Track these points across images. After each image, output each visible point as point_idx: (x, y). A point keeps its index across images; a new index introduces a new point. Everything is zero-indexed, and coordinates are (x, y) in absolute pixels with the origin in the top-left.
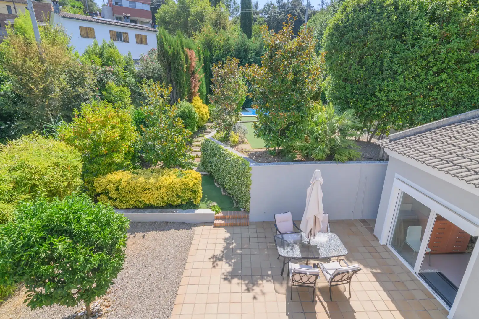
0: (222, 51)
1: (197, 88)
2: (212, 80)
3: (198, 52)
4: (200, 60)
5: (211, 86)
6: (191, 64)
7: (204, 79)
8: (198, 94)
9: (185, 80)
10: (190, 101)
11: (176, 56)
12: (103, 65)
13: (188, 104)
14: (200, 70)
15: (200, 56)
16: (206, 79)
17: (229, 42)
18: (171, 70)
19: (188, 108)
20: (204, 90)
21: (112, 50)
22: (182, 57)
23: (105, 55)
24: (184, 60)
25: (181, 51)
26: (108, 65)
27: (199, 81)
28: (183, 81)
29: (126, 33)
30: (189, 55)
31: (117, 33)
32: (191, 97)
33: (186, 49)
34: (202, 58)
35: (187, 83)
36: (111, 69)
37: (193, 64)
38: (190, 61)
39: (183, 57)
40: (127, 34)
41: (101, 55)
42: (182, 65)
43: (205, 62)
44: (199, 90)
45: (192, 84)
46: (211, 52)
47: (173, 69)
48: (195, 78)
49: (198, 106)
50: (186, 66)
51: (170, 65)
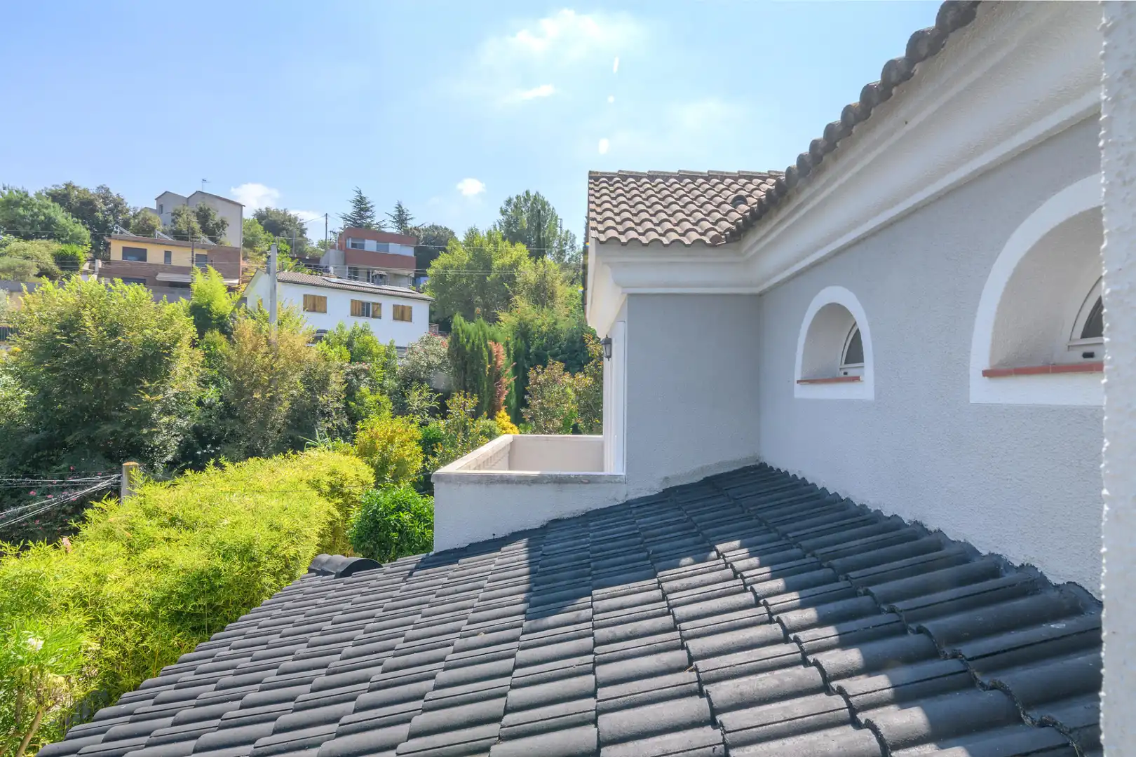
0: (545, 340)
1: (503, 398)
2: (528, 388)
3: (507, 344)
4: (509, 356)
5: (526, 397)
6: (496, 363)
7: (513, 384)
8: (503, 408)
9: (485, 386)
10: (491, 416)
11: (476, 354)
12: (352, 360)
13: (489, 422)
14: (509, 371)
15: (508, 351)
16: (516, 385)
17: (557, 327)
18: (466, 373)
19: (489, 427)
20: (513, 401)
21: (367, 338)
22: (484, 354)
23: (356, 344)
24: (486, 358)
25: (483, 345)
26: (361, 361)
27: (507, 388)
28: (484, 388)
29: (377, 304)
30: (495, 349)
31: (363, 304)
32: (492, 411)
33: (490, 343)
34: (512, 352)
35: (488, 390)
36: (365, 367)
37: (500, 362)
38: (495, 359)
39: (486, 353)
40: (380, 304)
41: (349, 345)
42: (484, 367)
43: (516, 358)
44: (506, 403)
45: (496, 393)
46: (527, 343)
47: (469, 371)
48: (501, 383)
49: (503, 425)
50: (489, 366)
51: (466, 364)
